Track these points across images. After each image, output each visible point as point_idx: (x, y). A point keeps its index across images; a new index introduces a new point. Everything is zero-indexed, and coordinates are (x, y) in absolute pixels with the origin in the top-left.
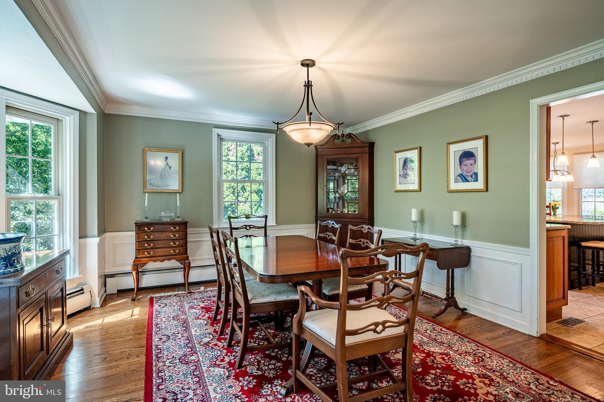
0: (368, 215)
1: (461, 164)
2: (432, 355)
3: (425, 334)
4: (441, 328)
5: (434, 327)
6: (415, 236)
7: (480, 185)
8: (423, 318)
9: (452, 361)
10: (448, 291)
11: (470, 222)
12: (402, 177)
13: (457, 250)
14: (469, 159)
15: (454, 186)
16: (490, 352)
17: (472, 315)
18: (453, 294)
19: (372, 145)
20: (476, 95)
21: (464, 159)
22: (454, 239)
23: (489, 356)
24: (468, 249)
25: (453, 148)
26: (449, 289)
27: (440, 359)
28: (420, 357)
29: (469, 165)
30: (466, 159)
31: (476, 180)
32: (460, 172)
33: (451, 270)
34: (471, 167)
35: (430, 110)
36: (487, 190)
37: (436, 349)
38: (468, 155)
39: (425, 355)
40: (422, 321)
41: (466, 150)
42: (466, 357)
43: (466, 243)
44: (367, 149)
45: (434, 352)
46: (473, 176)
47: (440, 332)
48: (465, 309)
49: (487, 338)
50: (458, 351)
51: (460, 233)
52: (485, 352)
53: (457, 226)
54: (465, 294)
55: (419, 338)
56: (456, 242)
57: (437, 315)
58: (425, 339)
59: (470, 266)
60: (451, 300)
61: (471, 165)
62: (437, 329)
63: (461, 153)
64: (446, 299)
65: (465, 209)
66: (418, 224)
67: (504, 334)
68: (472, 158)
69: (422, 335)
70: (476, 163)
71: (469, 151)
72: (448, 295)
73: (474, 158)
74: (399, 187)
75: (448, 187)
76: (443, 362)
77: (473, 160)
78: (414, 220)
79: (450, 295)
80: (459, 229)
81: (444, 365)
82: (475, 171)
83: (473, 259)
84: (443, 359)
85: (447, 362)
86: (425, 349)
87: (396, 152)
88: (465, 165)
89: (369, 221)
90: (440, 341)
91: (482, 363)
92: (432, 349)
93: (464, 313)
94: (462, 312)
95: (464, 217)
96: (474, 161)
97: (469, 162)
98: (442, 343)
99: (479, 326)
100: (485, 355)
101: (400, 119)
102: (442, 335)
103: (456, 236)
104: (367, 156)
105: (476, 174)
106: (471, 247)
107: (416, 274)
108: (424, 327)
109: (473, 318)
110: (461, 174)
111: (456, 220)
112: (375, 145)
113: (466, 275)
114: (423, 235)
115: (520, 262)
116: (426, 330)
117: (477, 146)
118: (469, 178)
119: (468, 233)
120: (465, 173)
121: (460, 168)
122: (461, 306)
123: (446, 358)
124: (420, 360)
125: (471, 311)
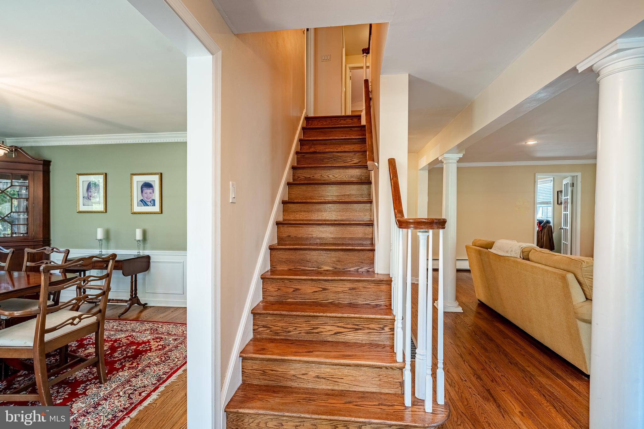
0: (42, 236)
1: (142, 192)
2: (119, 340)
3: (112, 329)
4: (125, 321)
5: (120, 322)
6: (100, 252)
7: (157, 209)
8: (110, 320)
9: (134, 339)
10: (132, 292)
11: (149, 236)
12: (86, 199)
13: (139, 260)
14: (148, 188)
15: (137, 209)
16: (162, 324)
17: (151, 307)
18: (136, 294)
19: (47, 164)
20: (154, 142)
21: (145, 188)
22: (137, 251)
23: (161, 326)
24: (148, 257)
25: (136, 178)
26: (133, 291)
27: (125, 341)
28: (108, 345)
29: (148, 193)
30: (146, 188)
31: (154, 205)
32: (142, 198)
33: (134, 275)
34: (150, 194)
35: (115, 143)
36: (162, 213)
37: (122, 336)
38: (148, 185)
39: (113, 342)
40: (109, 322)
41: (147, 182)
42: (145, 333)
43: (147, 253)
44: (41, 167)
45: (120, 338)
46: (152, 202)
47: (125, 324)
48: (146, 304)
49: (161, 317)
50: (139, 331)
51: (142, 245)
52: (158, 326)
53: (139, 240)
54: (146, 293)
55: (107, 334)
56: (139, 253)
57: (123, 314)
58: (112, 333)
59: (150, 270)
60: (134, 299)
61: (150, 193)
62: (123, 323)
63: (142, 183)
64: (130, 300)
65: (146, 227)
66: (104, 242)
67: (172, 311)
68: (151, 188)
69: (110, 331)
70: (154, 192)
71: (149, 183)
72: (132, 296)
73: (152, 188)
74: (82, 208)
75: (131, 209)
76: (128, 341)
77: (152, 189)
78: (99, 239)
79: (134, 296)
80: (141, 243)
81: (129, 343)
82: (153, 198)
83: (152, 265)
84: (128, 339)
85: (131, 340)
86: (112, 339)
87: (79, 175)
88: (146, 193)
89: (43, 243)
90: (125, 330)
91: (156, 332)
92: (119, 337)
93: (145, 306)
94: (144, 307)
95: (144, 233)
96: (152, 191)
97: (149, 191)
98: (127, 331)
99: (156, 312)
100: (158, 327)
101: (84, 144)
102: (127, 325)
103: (139, 248)
104: (41, 174)
105: (154, 200)
106: (150, 256)
107: (106, 276)
108: (111, 325)
109: (152, 308)
110: (142, 200)
111: (139, 235)
112: (52, 163)
113: (147, 277)
114: (109, 250)
115: (182, 261)
116: (113, 327)
117: (154, 180)
118: (149, 203)
119: (148, 245)
120: (145, 199)
121: (142, 195)
122: (143, 302)
123: (130, 338)
124: (108, 347)
125: (150, 304)
